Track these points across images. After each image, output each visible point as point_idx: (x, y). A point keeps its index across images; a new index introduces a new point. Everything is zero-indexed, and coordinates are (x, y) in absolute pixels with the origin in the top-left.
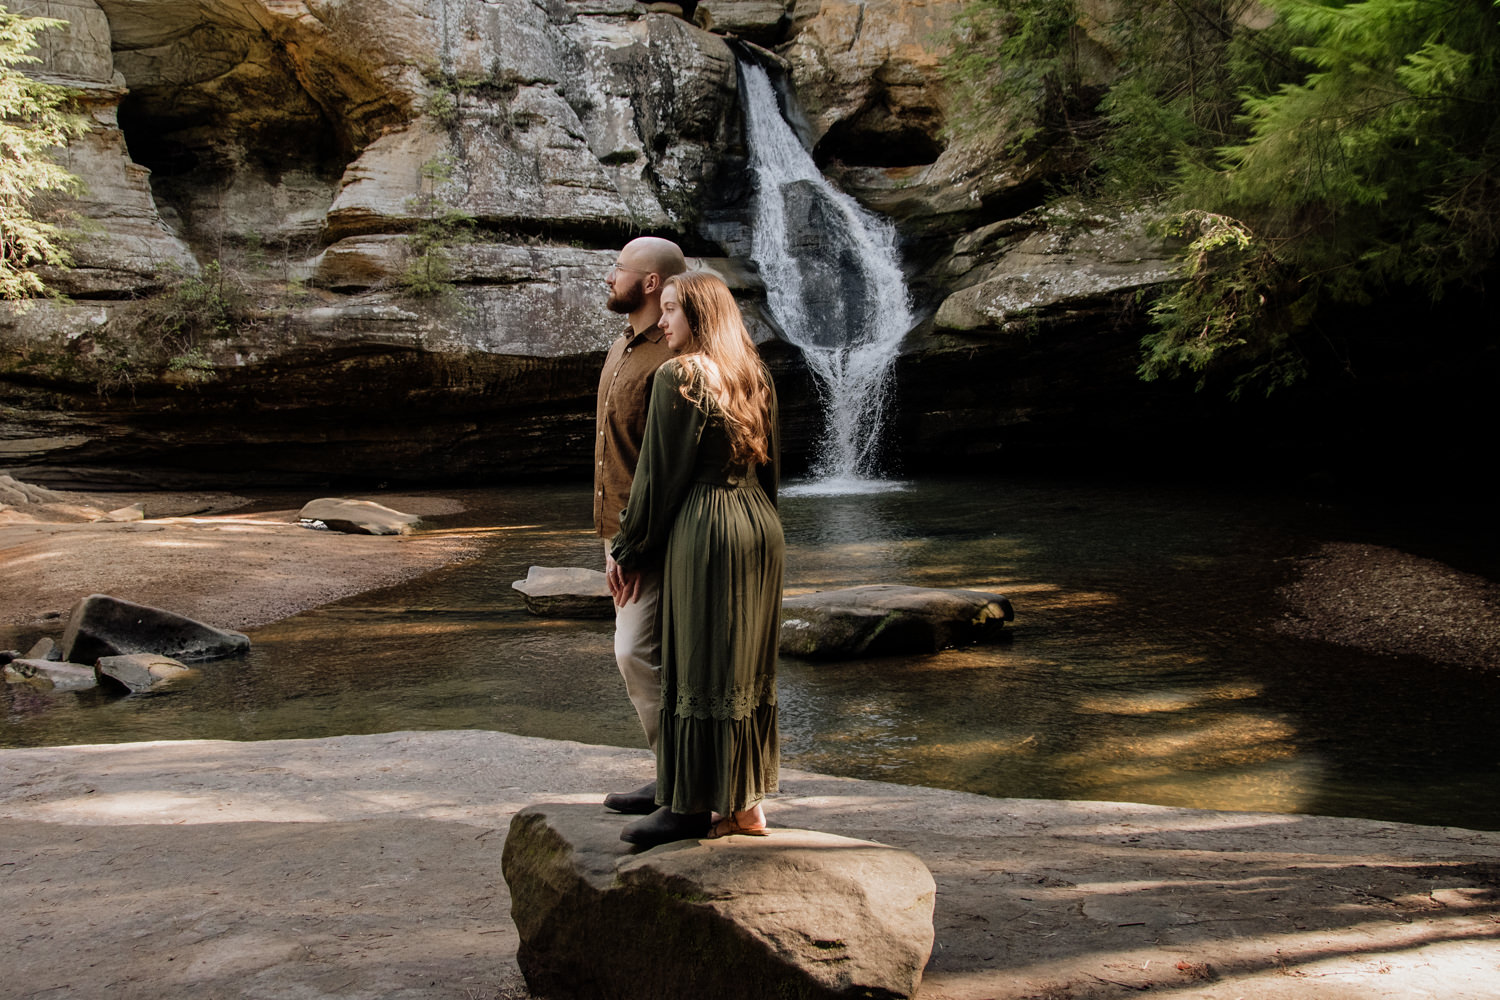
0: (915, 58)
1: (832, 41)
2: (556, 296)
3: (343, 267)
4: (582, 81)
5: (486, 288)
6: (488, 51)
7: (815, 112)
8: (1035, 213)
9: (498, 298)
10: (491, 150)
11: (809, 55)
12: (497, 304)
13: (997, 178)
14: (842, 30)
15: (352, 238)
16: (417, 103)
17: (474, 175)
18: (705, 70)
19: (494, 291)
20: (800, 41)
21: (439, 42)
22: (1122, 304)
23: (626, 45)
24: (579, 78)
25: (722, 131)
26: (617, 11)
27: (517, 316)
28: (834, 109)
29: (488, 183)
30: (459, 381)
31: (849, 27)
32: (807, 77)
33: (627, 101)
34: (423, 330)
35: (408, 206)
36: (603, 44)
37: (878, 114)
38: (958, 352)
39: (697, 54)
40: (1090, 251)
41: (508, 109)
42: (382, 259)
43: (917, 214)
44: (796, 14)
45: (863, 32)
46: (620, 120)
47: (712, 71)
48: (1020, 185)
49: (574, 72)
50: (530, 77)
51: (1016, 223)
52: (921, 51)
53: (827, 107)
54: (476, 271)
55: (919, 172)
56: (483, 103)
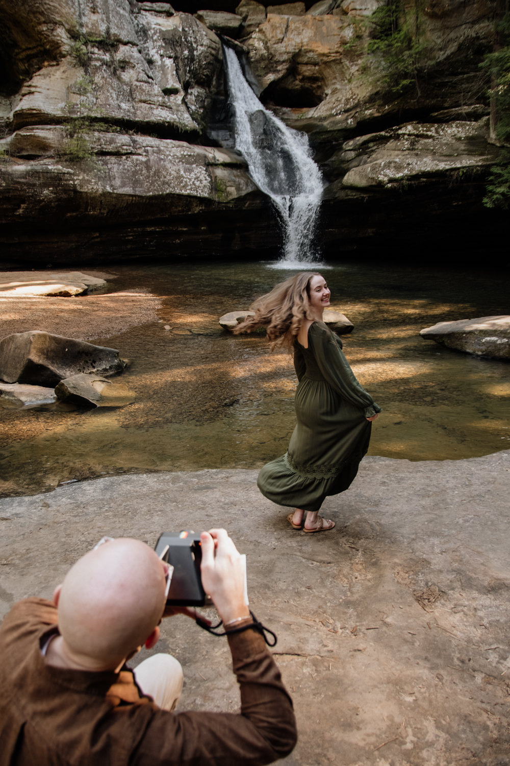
0: (316, 49)
1: (273, 37)
2: (147, 163)
3: (25, 143)
4: (147, 47)
5: (108, 157)
6: (103, 21)
7: (260, 76)
8: (392, 130)
9: (115, 163)
10: (108, 79)
11: (259, 45)
12: (115, 166)
13: (368, 112)
14: (278, 31)
15: (30, 127)
16: (65, 48)
17: (99, 93)
18: (209, 47)
19: (113, 159)
20: (253, 36)
21: (75, 12)
22: (452, 176)
23: (170, 29)
24: (145, 45)
25: (214, 83)
26: (161, 9)
27: (126, 173)
28: (270, 75)
29: (107, 99)
30: (94, 209)
31: (282, 30)
32: (257, 57)
33: (172, 60)
34: (77, 179)
35: (62, 110)
36: (158, 27)
37: (291, 79)
38: (357, 198)
39: (205, 38)
40: (428, 150)
41: (115, 57)
42: (49, 139)
43: (318, 130)
44: (247, 23)
45: (288, 34)
46: (169, 71)
47: (212, 48)
48: (381, 116)
49: (142, 42)
50: (126, 40)
51: (381, 135)
52: (320, 45)
53: (267, 74)
54: (103, 148)
55: (308, 111)
56: (101, 52)
